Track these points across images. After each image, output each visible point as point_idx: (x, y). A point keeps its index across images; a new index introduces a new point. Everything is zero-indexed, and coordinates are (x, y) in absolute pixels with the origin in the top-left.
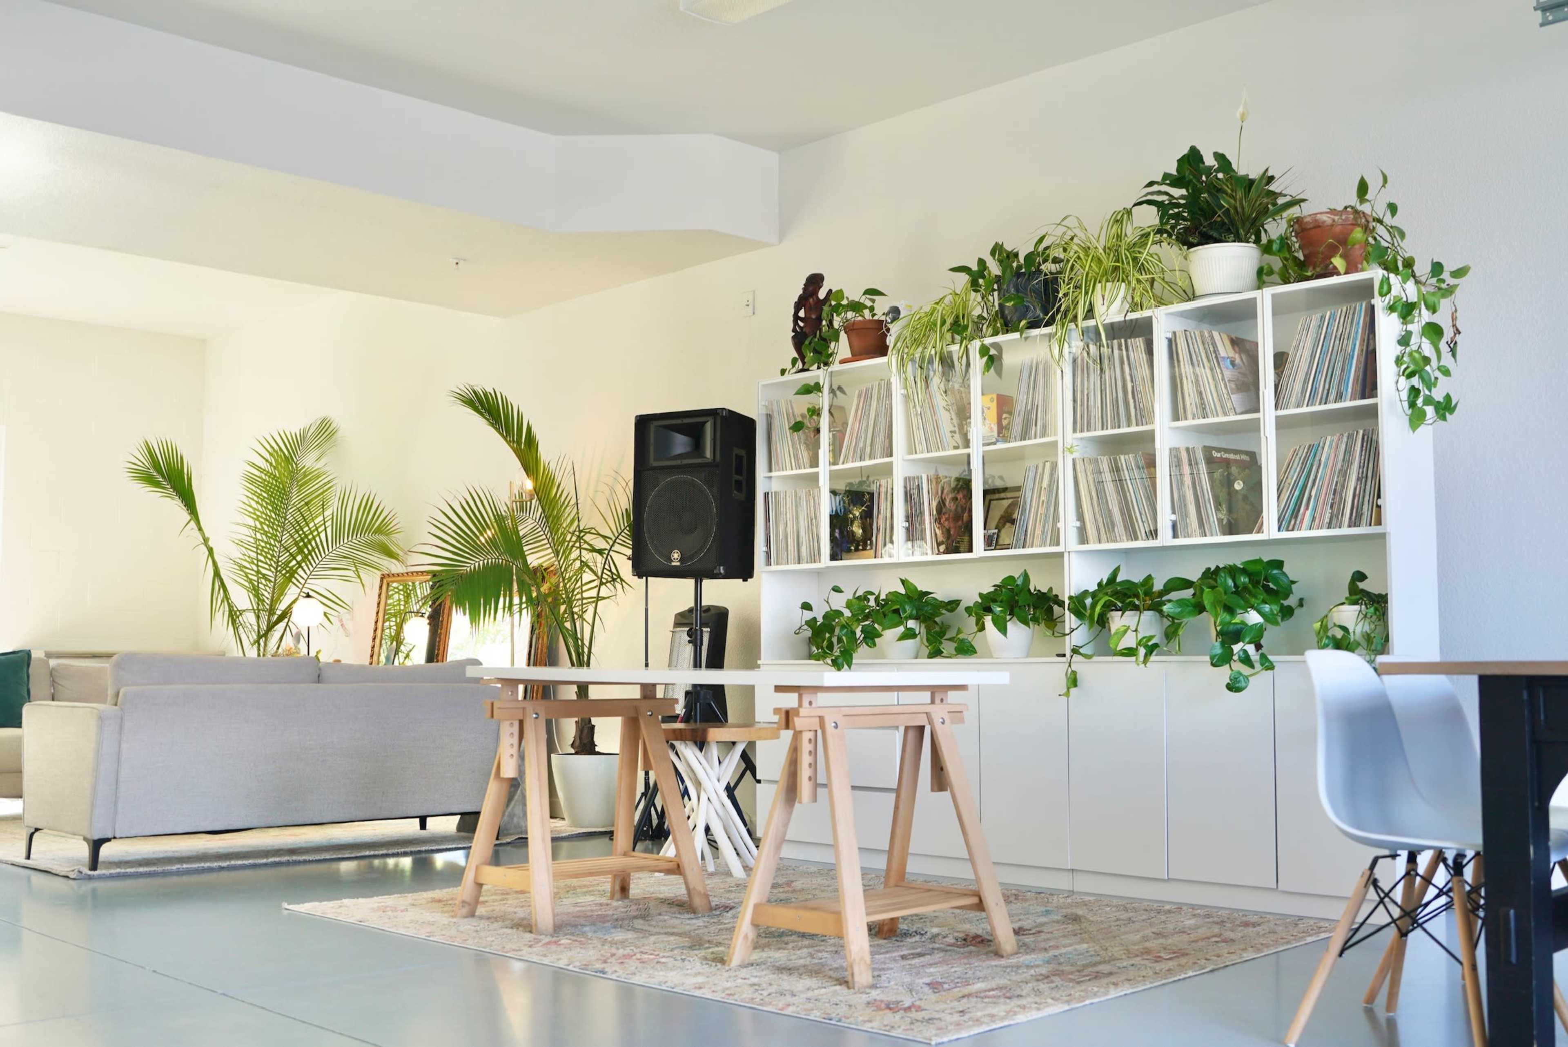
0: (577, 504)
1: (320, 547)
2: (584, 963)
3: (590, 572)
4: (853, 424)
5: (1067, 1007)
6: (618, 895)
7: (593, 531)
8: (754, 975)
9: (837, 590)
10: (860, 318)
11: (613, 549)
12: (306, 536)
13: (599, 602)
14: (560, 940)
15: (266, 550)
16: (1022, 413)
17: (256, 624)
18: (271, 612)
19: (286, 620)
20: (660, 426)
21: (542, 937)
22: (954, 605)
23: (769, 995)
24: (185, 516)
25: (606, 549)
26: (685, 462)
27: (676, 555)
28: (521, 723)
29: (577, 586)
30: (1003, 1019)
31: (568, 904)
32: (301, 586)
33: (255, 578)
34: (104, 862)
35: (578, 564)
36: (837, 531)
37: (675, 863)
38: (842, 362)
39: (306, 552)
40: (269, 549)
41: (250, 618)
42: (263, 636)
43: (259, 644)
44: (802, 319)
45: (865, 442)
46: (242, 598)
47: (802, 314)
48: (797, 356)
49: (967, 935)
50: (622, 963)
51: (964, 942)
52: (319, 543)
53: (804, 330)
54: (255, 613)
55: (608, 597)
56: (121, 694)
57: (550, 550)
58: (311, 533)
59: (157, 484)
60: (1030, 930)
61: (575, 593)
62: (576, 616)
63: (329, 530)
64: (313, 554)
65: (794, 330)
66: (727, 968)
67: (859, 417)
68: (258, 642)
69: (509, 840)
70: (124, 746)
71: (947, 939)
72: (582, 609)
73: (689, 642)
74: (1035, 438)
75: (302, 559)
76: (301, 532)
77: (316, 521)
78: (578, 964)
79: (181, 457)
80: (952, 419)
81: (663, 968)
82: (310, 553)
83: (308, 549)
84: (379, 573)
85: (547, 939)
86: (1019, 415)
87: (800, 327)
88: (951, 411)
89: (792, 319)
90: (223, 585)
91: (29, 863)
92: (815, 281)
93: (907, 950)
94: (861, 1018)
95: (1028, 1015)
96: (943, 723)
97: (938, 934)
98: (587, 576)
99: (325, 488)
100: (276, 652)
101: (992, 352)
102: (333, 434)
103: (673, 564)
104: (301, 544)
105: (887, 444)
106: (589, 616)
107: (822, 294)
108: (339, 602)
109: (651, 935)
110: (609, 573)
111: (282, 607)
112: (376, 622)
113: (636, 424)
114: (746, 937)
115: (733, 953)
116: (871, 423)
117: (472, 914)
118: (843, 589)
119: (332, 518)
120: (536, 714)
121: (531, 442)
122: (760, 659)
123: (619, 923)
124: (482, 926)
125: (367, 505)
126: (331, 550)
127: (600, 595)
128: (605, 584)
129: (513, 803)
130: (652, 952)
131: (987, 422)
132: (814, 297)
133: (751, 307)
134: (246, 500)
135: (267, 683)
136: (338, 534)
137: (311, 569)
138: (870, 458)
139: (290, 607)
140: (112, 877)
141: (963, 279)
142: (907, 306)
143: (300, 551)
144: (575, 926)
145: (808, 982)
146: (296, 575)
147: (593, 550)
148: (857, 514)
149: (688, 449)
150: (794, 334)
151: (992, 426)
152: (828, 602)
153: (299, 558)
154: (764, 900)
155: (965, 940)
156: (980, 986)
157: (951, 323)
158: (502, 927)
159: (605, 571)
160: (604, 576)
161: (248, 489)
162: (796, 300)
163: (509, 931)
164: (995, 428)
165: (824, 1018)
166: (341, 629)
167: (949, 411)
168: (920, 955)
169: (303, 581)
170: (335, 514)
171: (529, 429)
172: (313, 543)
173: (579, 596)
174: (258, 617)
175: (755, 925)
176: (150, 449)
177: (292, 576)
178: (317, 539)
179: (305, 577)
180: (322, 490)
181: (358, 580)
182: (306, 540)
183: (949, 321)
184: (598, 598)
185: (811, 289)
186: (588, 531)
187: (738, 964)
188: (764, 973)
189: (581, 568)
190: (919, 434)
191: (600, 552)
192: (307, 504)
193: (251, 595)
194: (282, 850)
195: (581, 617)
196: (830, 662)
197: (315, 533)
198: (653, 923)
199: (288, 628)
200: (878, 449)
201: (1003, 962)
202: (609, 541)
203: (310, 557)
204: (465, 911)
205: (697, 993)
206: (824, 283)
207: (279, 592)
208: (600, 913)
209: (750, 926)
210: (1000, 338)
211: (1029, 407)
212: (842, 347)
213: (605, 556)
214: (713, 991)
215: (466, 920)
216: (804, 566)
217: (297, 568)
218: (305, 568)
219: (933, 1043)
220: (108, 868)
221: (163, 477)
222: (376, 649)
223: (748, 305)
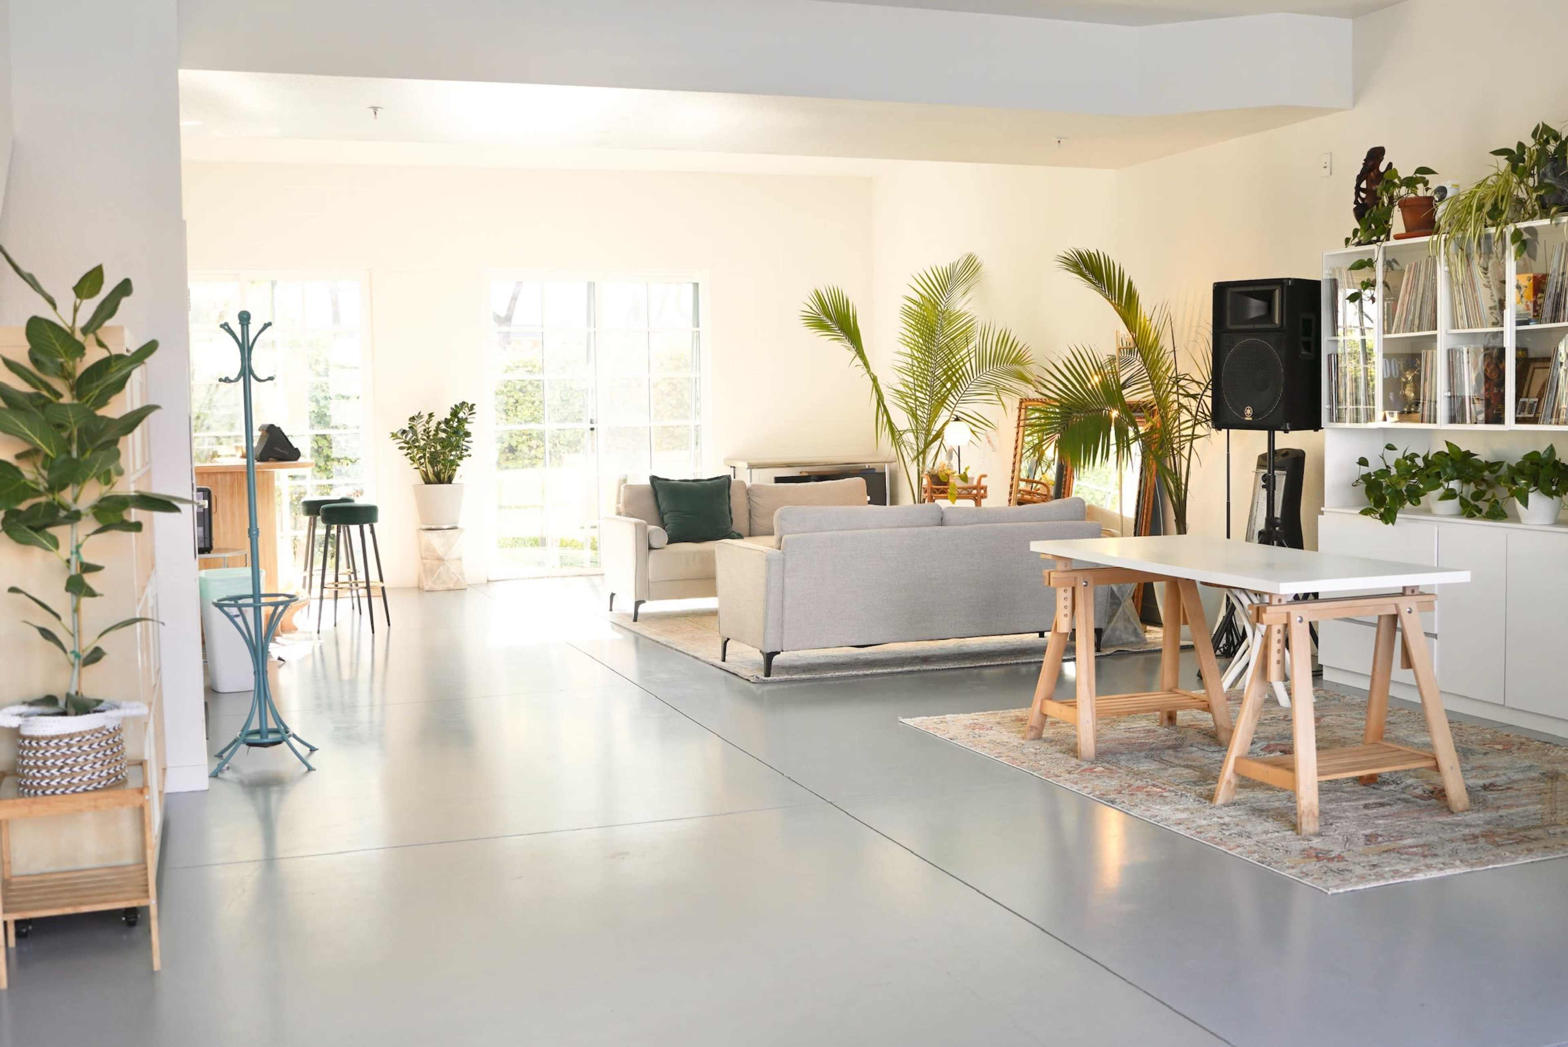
0: (1175, 351)
1: (966, 375)
2: (1103, 792)
3: (1188, 413)
4: (1404, 296)
5: (1469, 870)
6: (1166, 723)
7: (1187, 377)
8: (1229, 816)
9: (1390, 447)
10: (1413, 195)
11: (1205, 394)
12: (954, 367)
13: (1194, 441)
14: (1095, 768)
15: (921, 379)
16: (1552, 296)
17: (915, 443)
18: (928, 431)
19: (940, 439)
20: (1238, 293)
21: (1083, 763)
22: (1496, 468)
23: (1230, 835)
24: (853, 353)
25: (1199, 394)
26: (1258, 326)
27: (1249, 411)
28: (1074, 589)
29: (1175, 425)
30: (1404, 875)
31: (1120, 731)
32: (951, 410)
33: (914, 406)
34: (778, 667)
35: (1176, 406)
36: (1392, 394)
37: (1206, 703)
38: (1397, 237)
39: (955, 379)
40: (923, 378)
41: (910, 437)
42: (922, 453)
43: (919, 460)
44: (1363, 190)
45: (1414, 314)
46: (902, 420)
47: (1364, 185)
48: (1359, 227)
49: (1435, 788)
50: (1133, 794)
51: (1431, 794)
52: (965, 372)
53: (1365, 202)
54: (914, 433)
55: (1204, 436)
56: (783, 541)
57: (1152, 392)
58: (958, 363)
59: (826, 328)
60: (1500, 786)
61: (1174, 431)
62: (1175, 452)
63: (973, 360)
64: (960, 381)
65: (1356, 202)
66: (1212, 806)
67: (1408, 291)
68: (917, 457)
69: (1108, 653)
70: (787, 580)
71: (1416, 791)
72: (1180, 445)
73: (1263, 487)
74: (1564, 321)
75: (952, 386)
76: (949, 364)
77: (962, 353)
78: (1097, 793)
79: (847, 301)
80: (1492, 295)
81: (1162, 802)
82: (958, 380)
83: (956, 377)
84: (1019, 397)
85: (1086, 766)
86: (1549, 297)
87: (1361, 198)
88: (1492, 287)
89: (1354, 191)
90: (886, 410)
91: (723, 665)
92: (1376, 154)
93: (1377, 798)
94: (1288, 864)
95: (1429, 874)
96: (1410, 612)
97: (1411, 785)
98: (1185, 416)
99: (968, 325)
100: (933, 469)
101: (1526, 236)
102: (977, 269)
103: (1247, 419)
104: (950, 373)
105: (1433, 318)
106: (1185, 452)
107: (1382, 168)
108: (987, 423)
109: (1171, 767)
110: (1203, 415)
111: (937, 427)
112: (1017, 441)
113: (1214, 291)
114: (1229, 782)
115: (1218, 795)
116: (1420, 296)
117: (1039, 737)
118: (1396, 446)
119: (976, 350)
120: (1086, 582)
121: (1132, 297)
122: (1324, 506)
123: (1153, 752)
124: (1042, 749)
125: (1004, 339)
126: (975, 377)
127: (1195, 433)
128: (1199, 423)
129: (1115, 619)
130: (1162, 785)
131: (1524, 300)
132: (1375, 171)
133: (1328, 169)
134: (904, 332)
135: (899, 527)
136: (981, 365)
137: (960, 395)
138: (1419, 330)
139: (943, 428)
140: (781, 682)
141: (1503, 163)
142: (1453, 185)
143: (949, 379)
144: (1115, 754)
145: (1270, 825)
146: (947, 401)
147: (1188, 395)
148: (1410, 378)
149: (1262, 313)
150: (1355, 206)
151: (1528, 303)
152: (1383, 458)
153: (949, 385)
154: (1245, 753)
155: (1432, 792)
156: (1409, 841)
157: (1492, 204)
158: (1057, 752)
159: (1199, 413)
160: (1198, 417)
161: (906, 322)
162: (1359, 173)
163: (1060, 755)
164: (1531, 306)
165: (1259, 862)
166: (988, 445)
167: (1490, 288)
168: (1382, 805)
169: (953, 406)
170: (978, 346)
171: (1130, 284)
172: (960, 372)
173: (1177, 434)
174: (917, 438)
175: (1236, 773)
176: (819, 296)
177: (944, 401)
178: (964, 369)
179: (955, 402)
180: (965, 328)
181: (1000, 403)
182: (954, 370)
183: (1488, 207)
184: (1193, 437)
185: (1371, 163)
186: (1182, 377)
187: (1222, 803)
188: (1239, 813)
189: (1179, 408)
190: (1461, 310)
191: (1194, 397)
192: (952, 339)
193: (910, 417)
194: (917, 657)
195: (1179, 452)
196: (1378, 516)
197: (961, 364)
198: (1180, 755)
199: (942, 446)
200: (1425, 322)
201: (1449, 819)
202: (1202, 386)
203: (958, 384)
204: (1033, 734)
205: (1175, 829)
206: (1385, 156)
207: (933, 416)
208: (1143, 741)
209: (1233, 775)
210: (1536, 223)
211: (1558, 290)
212: (1397, 222)
213: (1198, 400)
214: (1188, 828)
215: (1033, 742)
216: (1362, 425)
217: (948, 394)
218: (954, 394)
219: (1329, 893)
220: (779, 673)
221: (831, 319)
222: (1017, 466)
223: (1325, 167)
